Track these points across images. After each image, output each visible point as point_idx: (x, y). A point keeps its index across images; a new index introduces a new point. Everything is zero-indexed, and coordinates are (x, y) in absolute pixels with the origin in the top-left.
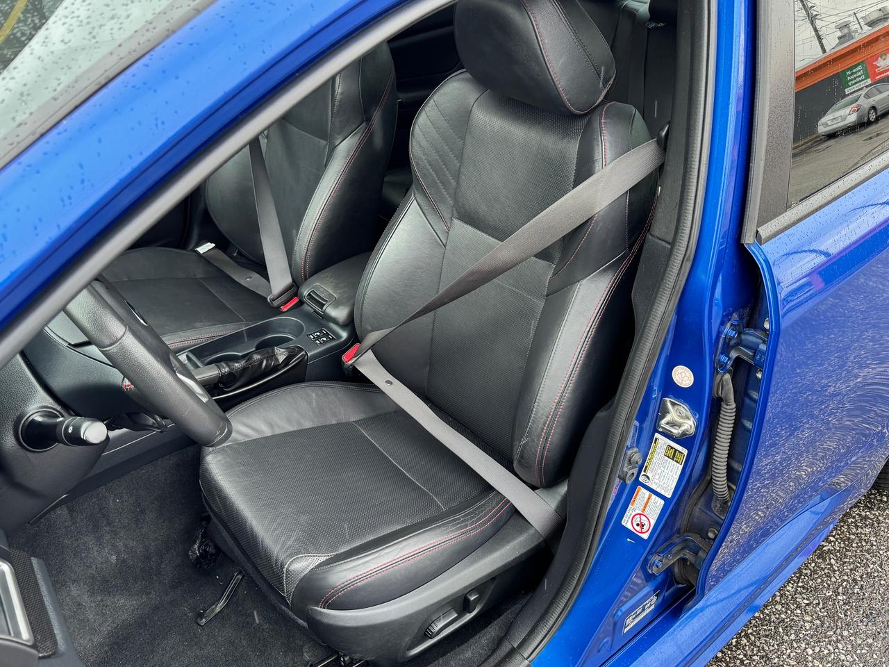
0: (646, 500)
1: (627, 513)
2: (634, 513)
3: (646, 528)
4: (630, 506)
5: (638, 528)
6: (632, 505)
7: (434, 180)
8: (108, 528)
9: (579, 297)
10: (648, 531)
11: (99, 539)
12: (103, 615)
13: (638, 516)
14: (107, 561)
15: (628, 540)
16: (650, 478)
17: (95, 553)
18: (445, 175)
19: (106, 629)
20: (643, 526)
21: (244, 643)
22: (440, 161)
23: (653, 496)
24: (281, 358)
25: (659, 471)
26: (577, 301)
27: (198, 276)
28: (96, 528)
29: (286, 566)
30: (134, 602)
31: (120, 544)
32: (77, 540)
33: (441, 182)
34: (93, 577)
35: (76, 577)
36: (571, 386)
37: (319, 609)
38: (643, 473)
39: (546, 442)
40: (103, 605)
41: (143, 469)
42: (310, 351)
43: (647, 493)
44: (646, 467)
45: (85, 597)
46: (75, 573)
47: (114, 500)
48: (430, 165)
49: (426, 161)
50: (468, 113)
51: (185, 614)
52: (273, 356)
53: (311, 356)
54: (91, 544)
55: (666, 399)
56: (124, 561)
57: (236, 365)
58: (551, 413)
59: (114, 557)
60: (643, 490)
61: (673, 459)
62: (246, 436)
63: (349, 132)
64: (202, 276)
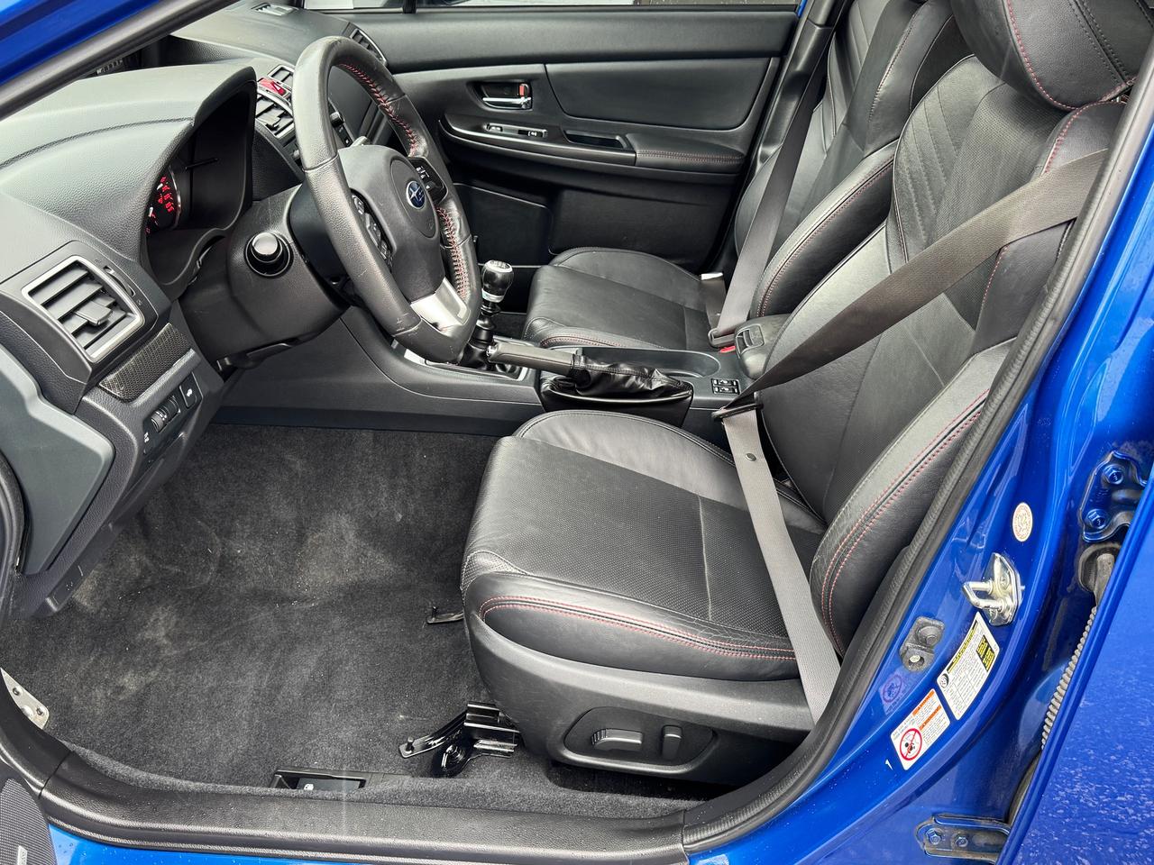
0: (930, 713)
1: (903, 723)
2: (909, 728)
3: (913, 752)
4: (911, 714)
5: (905, 750)
6: (914, 714)
7: (910, 200)
8: (406, 481)
9: (962, 377)
10: (911, 759)
11: (393, 487)
12: (358, 562)
13: (913, 732)
14: (392, 514)
15: (887, 762)
16: (950, 681)
17: (383, 499)
18: (924, 196)
19: (352, 577)
20: (911, 748)
21: (448, 661)
22: (924, 173)
23: (942, 710)
24: (656, 385)
25: (962, 676)
26: (958, 382)
27: (687, 306)
28: (394, 474)
29: (472, 554)
30: (392, 569)
31: (412, 507)
32: (369, 473)
33: (918, 206)
34: (369, 521)
35: (351, 508)
36: (895, 500)
37: (479, 618)
38: (945, 671)
39: (837, 569)
40: (363, 554)
41: (462, 437)
42: (700, 394)
43: (938, 702)
44: (953, 663)
45: (351, 535)
46: (353, 505)
47: (422, 454)
48: (911, 178)
49: (907, 172)
50: (974, 109)
51: (425, 607)
52: (648, 378)
53: (697, 401)
54: (383, 487)
55: (997, 555)
56: (408, 526)
57: (595, 365)
58: (854, 528)
59: (400, 516)
60: (935, 697)
61: (982, 659)
62: (561, 441)
63: (884, 141)
64: (692, 307)
